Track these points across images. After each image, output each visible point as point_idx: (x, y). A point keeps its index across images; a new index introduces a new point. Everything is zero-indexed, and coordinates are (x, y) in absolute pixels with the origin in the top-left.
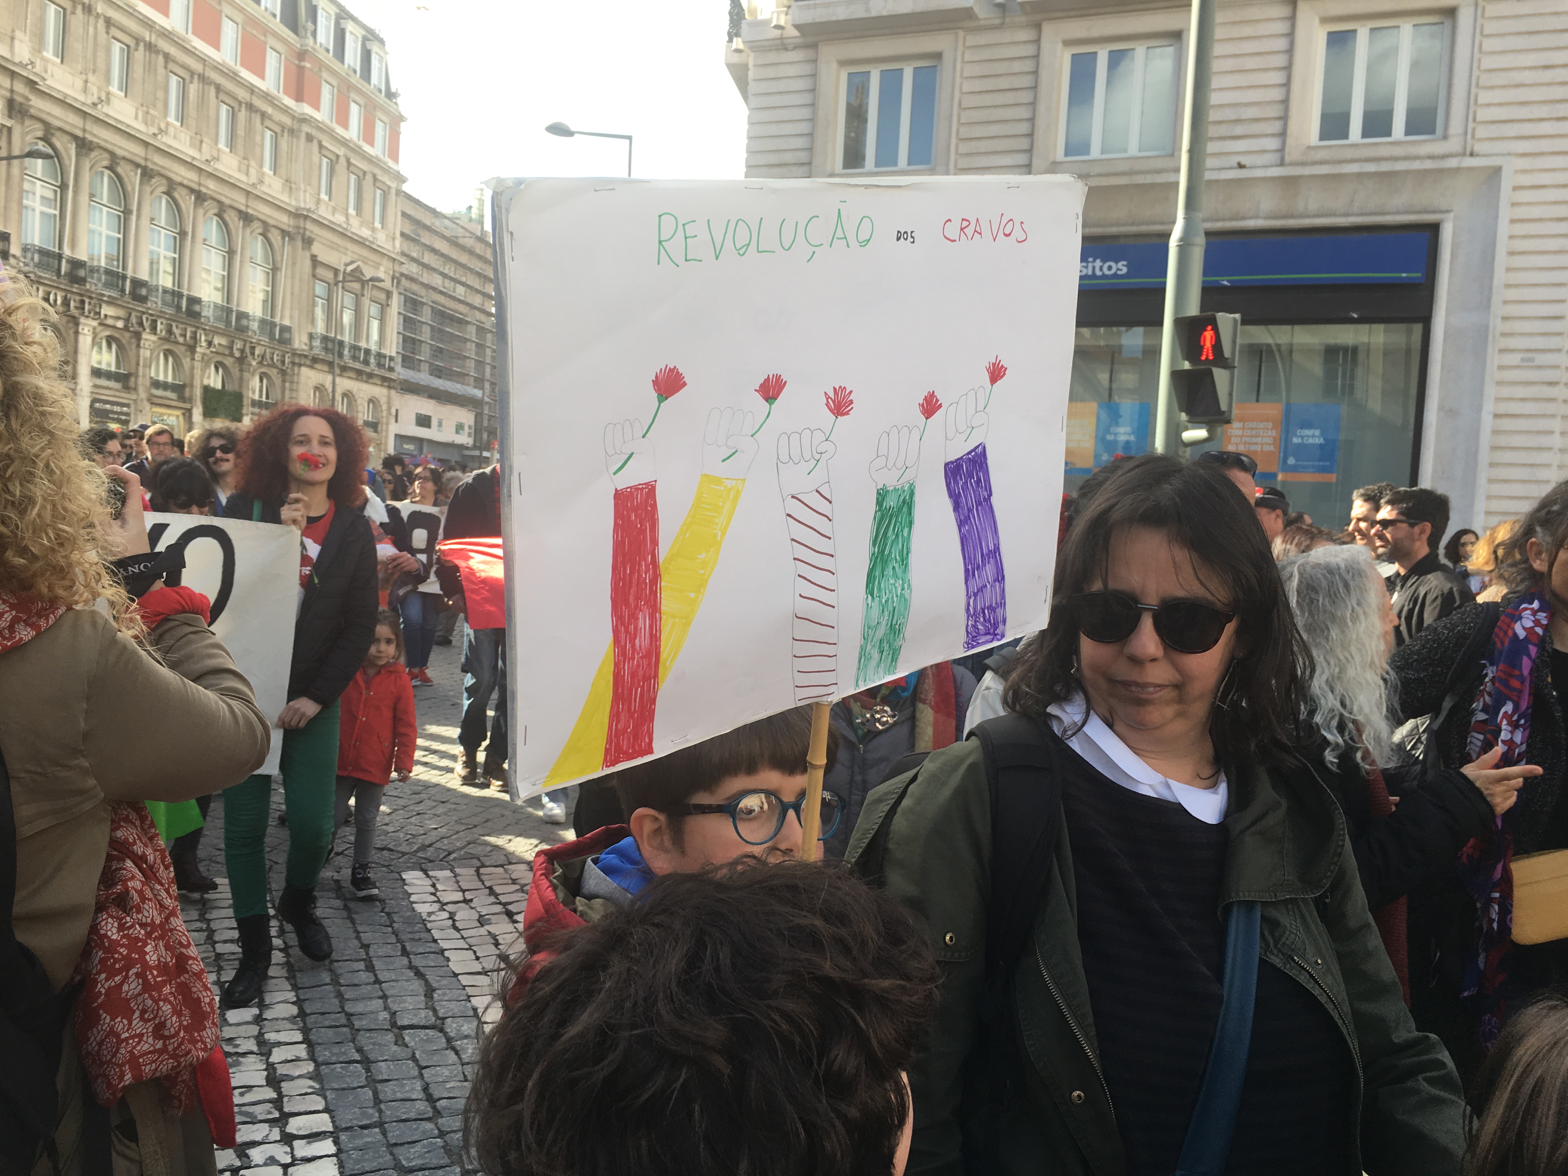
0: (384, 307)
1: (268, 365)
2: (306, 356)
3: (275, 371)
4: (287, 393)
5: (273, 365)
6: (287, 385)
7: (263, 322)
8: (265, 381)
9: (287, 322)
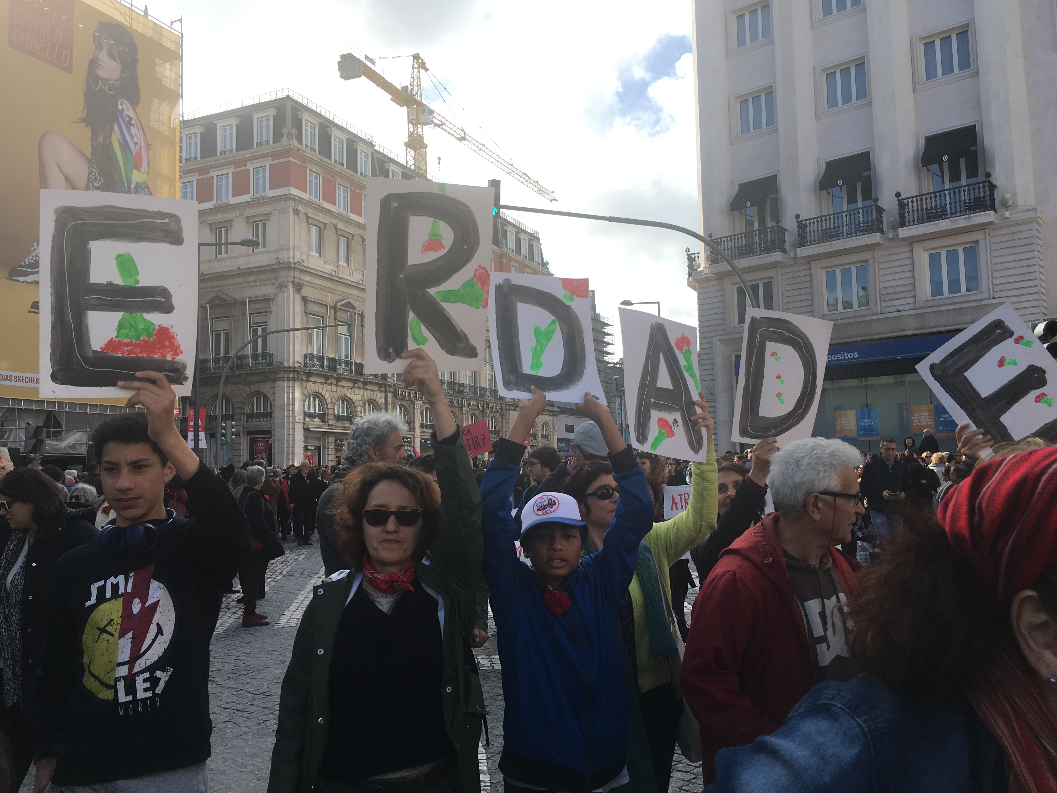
1: (495, 412)
2: (512, 405)
3: (498, 414)
4: (504, 424)
5: (497, 412)
6: (504, 421)
7: (490, 390)
8: (493, 420)
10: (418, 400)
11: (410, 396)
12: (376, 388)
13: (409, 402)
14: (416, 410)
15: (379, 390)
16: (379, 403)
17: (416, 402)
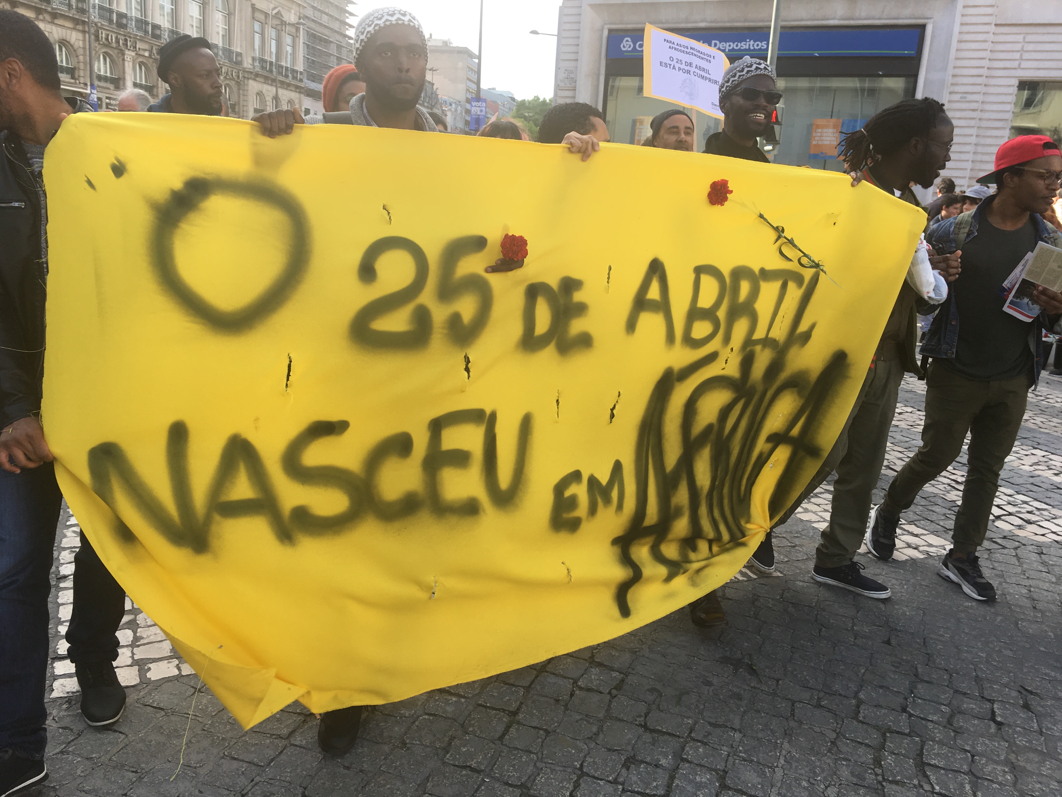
0: (295, 38)
1: (230, 79)
2: (251, 73)
3: (234, 82)
4: (241, 96)
5: (233, 79)
6: (241, 92)
7: (224, 49)
8: (228, 89)
9: (239, 50)
10: (129, 50)
11: (118, 41)
12: (69, 24)
13: (116, 51)
14: (126, 63)
15: (74, 29)
16: (76, 47)
17: (127, 52)
